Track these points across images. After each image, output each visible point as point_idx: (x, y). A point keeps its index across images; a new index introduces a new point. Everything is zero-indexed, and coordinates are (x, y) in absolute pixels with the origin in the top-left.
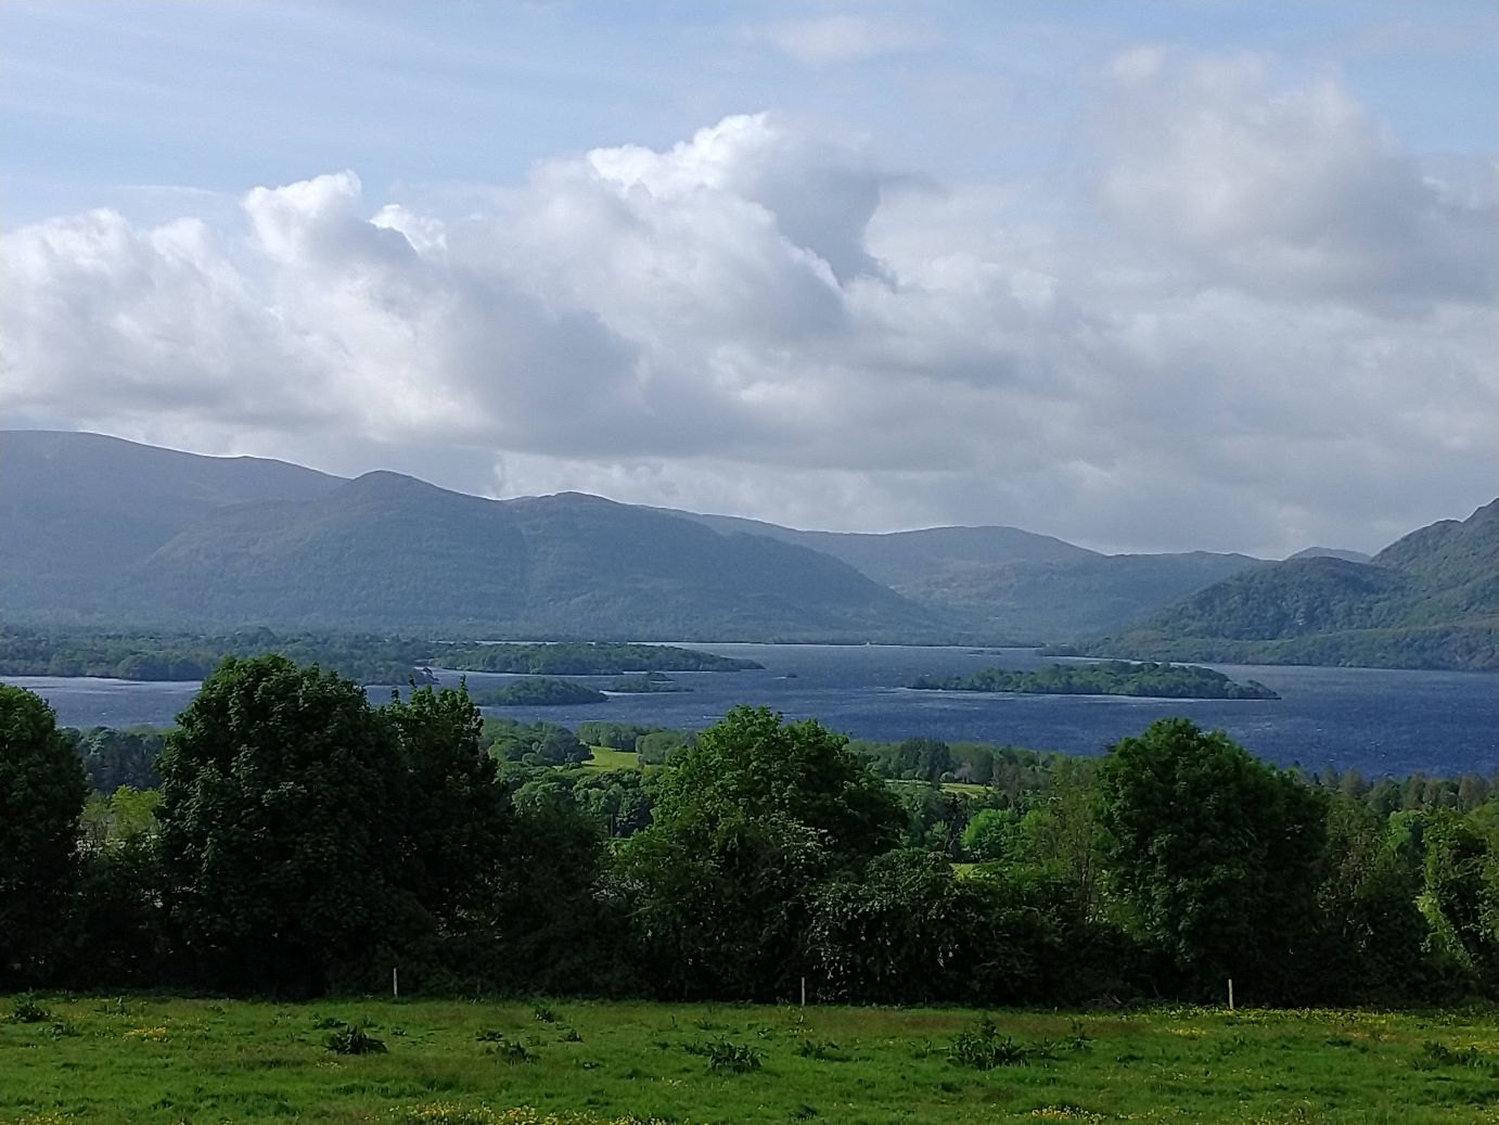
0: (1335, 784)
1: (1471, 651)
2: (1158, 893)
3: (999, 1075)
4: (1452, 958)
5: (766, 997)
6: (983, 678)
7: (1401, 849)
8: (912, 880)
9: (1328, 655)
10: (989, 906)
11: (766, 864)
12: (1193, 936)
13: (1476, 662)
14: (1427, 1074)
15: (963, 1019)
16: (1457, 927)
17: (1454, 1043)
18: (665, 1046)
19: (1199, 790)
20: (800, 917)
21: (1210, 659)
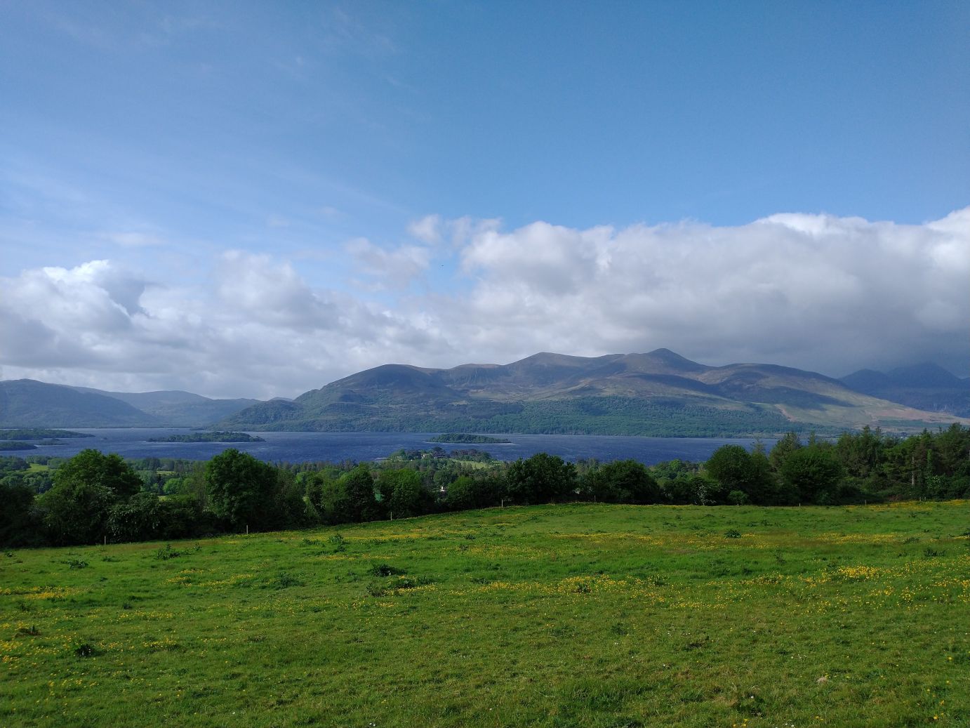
0: (281, 466)
1: (321, 426)
2: (226, 501)
3: (171, 561)
4: (313, 514)
5: (92, 542)
6: (172, 438)
7: (299, 483)
8: (144, 502)
9: (281, 428)
10: (170, 509)
11: (93, 500)
12: (236, 513)
13: (323, 429)
14: (304, 548)
15: (161, 545)
16: (315, 504)
17: (312, 538)
19: (239, 470)
20: (105, 516)
21: (245, 430)
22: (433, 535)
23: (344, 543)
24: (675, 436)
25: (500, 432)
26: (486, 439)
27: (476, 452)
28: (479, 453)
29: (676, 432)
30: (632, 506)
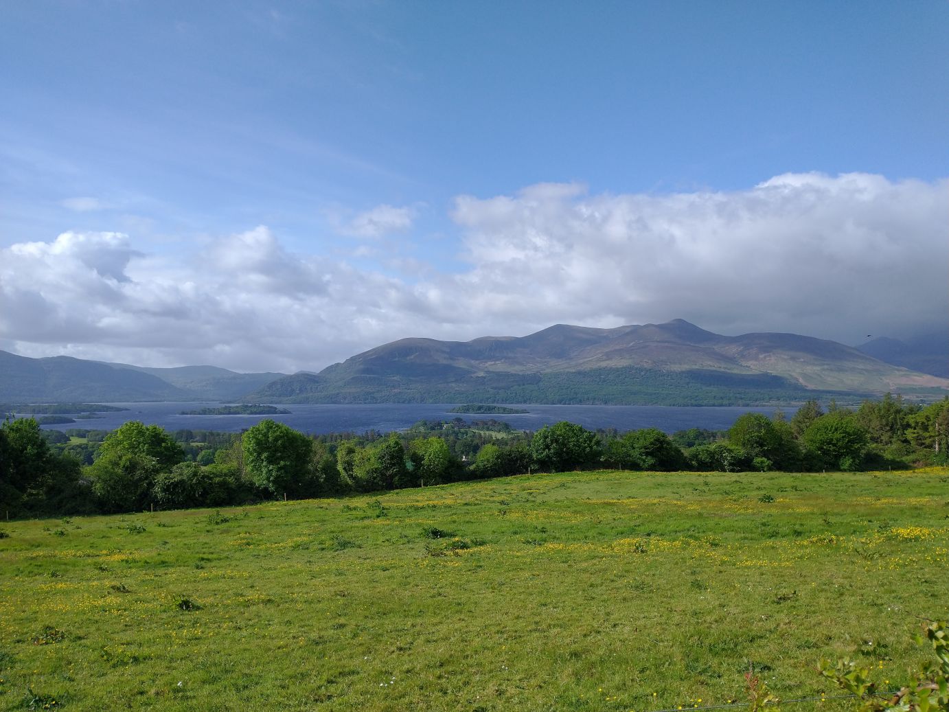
1: (345, 398)
2: (264, 470)
3: (224, 526)
4: (346, 482)
5: (140, 510)
8: (187, 472)
9: (306, 401)
10: (212, 478)
11: (139, 469)
12: (274, 482)
13: (347, 401)
14: (346, 514)
15: (211, 511)
16: (348, 473)
17: (352, 504)
18: (111, 528)
19: (276, 440)
20: (151, 485)
21: (271, 403)
22: (467, 501)
23: (383, 509)
24: (692, 405)
25: (518, 402)
26: (505, 409)
27: (495, 422)
28: (499, 423)
29: (693, 401)
30: (658, 473)
